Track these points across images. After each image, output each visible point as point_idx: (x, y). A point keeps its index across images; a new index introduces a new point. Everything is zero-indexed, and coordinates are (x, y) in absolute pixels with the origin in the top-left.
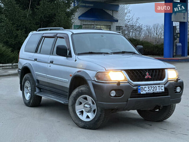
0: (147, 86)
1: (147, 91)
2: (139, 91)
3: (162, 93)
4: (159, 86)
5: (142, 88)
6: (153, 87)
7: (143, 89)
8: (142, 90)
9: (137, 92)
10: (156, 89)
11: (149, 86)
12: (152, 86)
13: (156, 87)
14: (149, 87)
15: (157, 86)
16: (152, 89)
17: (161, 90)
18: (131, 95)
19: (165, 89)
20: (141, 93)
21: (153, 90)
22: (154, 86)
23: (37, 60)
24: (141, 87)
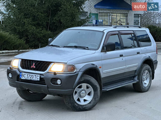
0: (26, 74)
1: (26, 78)
2: (21, 76)
3: (37, 81)
4: (35, 76)
7: (23, 75)
9: (19, 77)
11: (28, 74)
12: (30, 74)
15: (34, 75)
16: (30, 76)
17: (36, 79)
19: (40, 78)
20: (22, 79)
21: (30, 78)
22: (32, 75)
24: (22, 73)
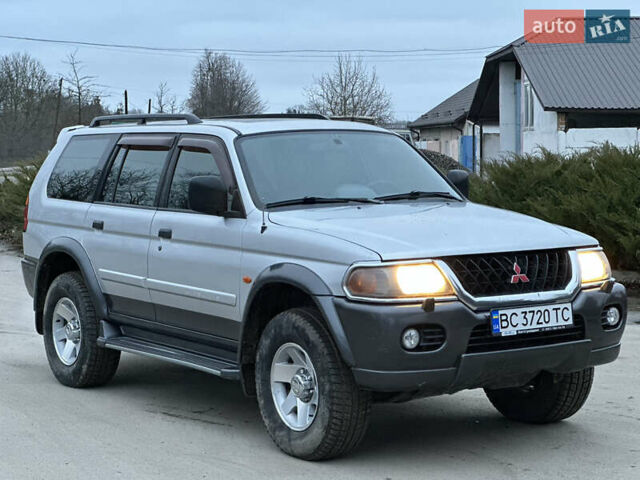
0: (518, 311)
1: (520, 327)
2: (495, 327)
3: (567, 329)
4: (556, 309)
5: (504, 318)
6: (539, 314)
7: (506, 320)
8: (505, 324)
9: (490, 332)
10: (547, 320)
11: (527, 309)
12: (536, 309)
13: (546, 313)
14: (526, 313)
15: (550, 308)
16: (536, 317)
17: (562, 323)
18: (471, 342)
19: (576, 316)
20: (503, 335)
21: (538, 323)
22: (542, 308)
23: (104, 228)
24: (500, 312)
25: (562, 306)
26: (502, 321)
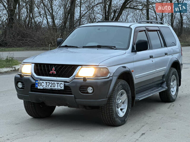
0: (44, 82)
1: (44, 87)
2: (37, 85)
3: (61, 90)
4: (58, 83)
5: (39, 83)
6: (51, 84)
8: (39, 85)
9: (34, 87)
10: (54, 86)
12: (50, 82)
13: (54, 84)
14: (47, 83)
15: (56, 82)
17: (59, 88)
19: (65, 86)
20: (38, 88)
21: (51, 87)
22: (53, 82)
24: (38, 81)
25: (60, 83)
26: (39, 84)
